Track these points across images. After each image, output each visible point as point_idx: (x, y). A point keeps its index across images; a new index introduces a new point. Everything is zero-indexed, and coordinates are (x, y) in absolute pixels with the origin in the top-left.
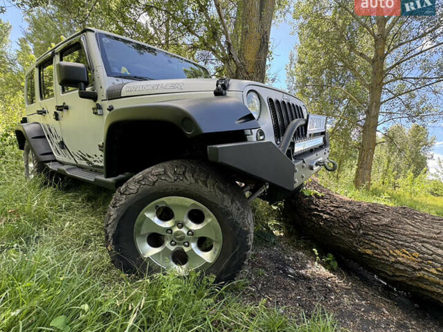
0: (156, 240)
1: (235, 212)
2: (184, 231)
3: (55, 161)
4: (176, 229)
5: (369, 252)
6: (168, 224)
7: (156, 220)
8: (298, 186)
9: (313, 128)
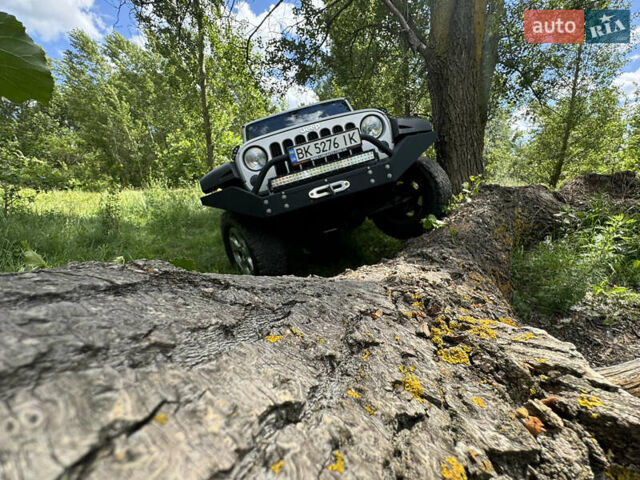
2: (244, 249)
8: (274, 214)
9: (309, 156)
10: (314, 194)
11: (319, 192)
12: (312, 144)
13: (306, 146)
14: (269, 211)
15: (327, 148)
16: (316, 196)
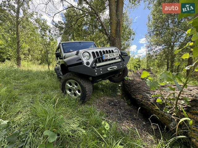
0: (70, 90)
1: (82, 83)
2: (74, 88)
3: (61, 75)
4: (73, 87)
5: (134, 97)
6: (71, 86)
7: (69, 86)
8: (98, 75)
9: (107, 58)
10: (109, 69)
11: (110, 69)
12: (108, 54)
13: (107, 55)
14: (96, 74)
15: (112, 56)
16: (109, 70)
